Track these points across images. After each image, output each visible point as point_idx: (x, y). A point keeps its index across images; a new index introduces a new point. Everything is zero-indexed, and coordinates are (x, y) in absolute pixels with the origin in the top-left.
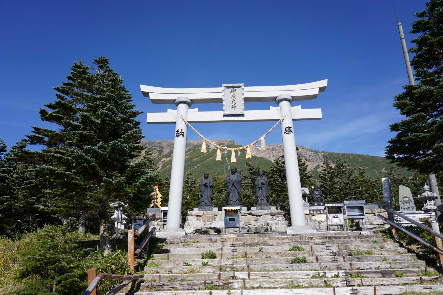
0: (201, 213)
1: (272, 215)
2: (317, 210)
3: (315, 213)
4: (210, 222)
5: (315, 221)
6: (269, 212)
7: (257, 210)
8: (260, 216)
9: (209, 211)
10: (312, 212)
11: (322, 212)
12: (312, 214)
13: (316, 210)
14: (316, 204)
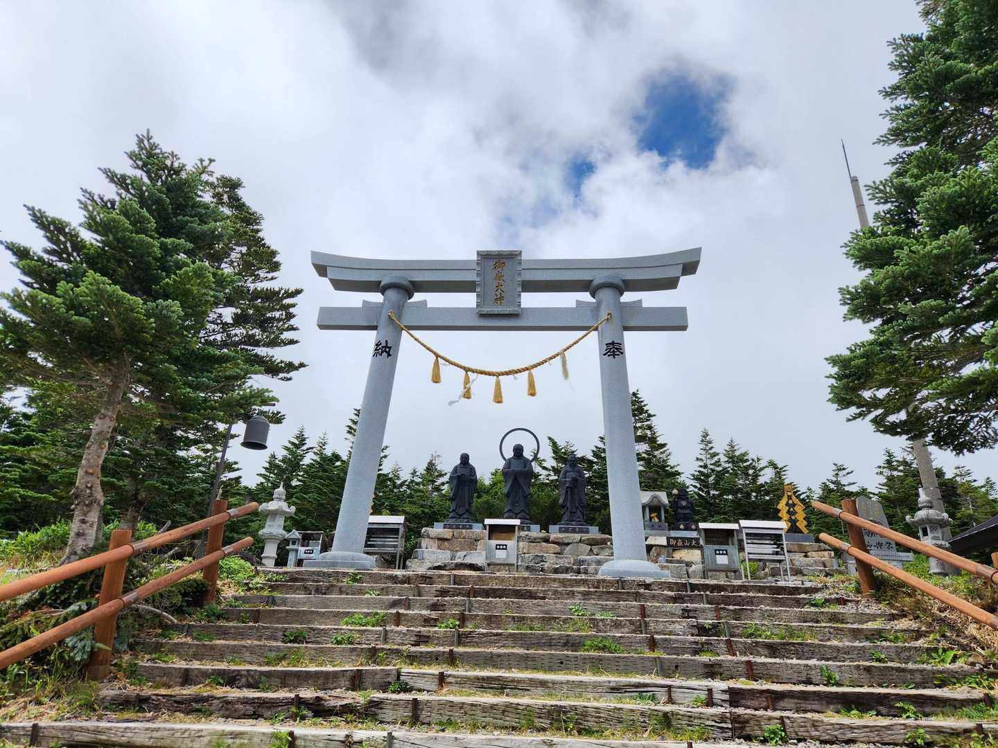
0: (447, 533)
1: (591, 545)
2: (683, 539)
3: (680, 543)
4: (465, 553)
5: (680, 562)
6: (585, 536)
7: (560, 531)
8: (568, 544)
9: (464, 531)
10: (673, 542)
11: (694, 543)
12: (672, 546)
13: (681, 538)
14: (682, 527)
